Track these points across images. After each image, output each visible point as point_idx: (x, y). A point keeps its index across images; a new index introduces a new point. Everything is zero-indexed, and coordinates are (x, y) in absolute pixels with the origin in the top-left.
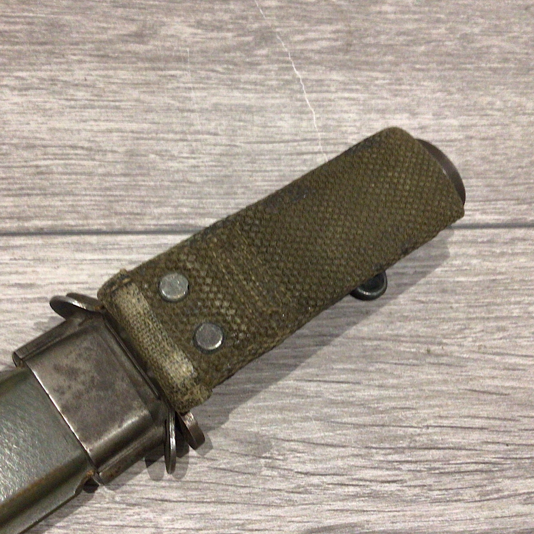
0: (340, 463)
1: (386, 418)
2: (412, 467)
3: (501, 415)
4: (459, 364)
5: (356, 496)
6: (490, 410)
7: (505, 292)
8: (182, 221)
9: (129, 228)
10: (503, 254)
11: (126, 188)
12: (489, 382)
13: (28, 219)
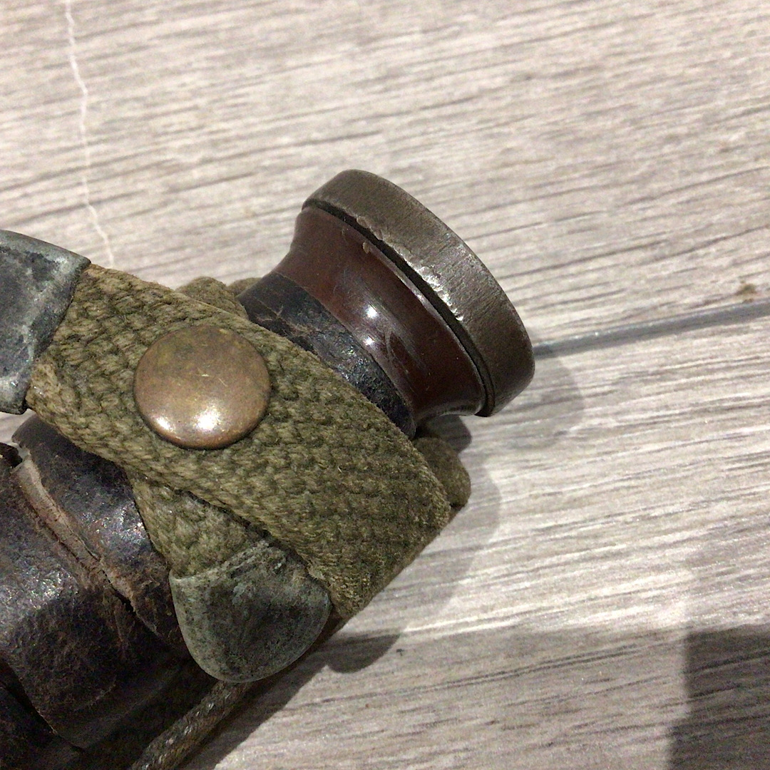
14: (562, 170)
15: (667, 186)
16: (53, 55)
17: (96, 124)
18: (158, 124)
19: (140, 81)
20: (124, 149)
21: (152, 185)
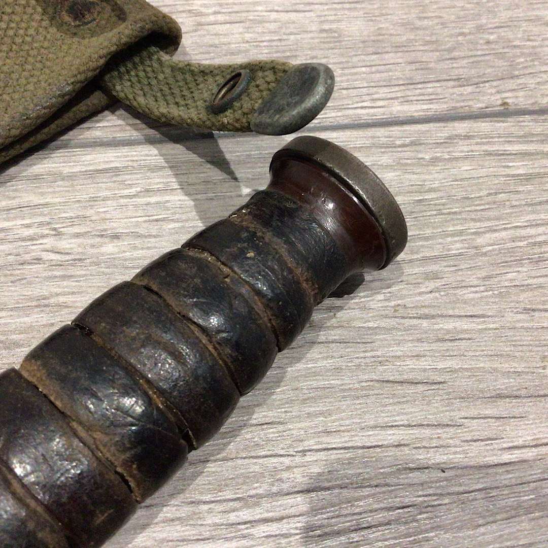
2: (273, 528)
3: (432, 419)
7: (439, 219)
10: (435, 161)
12: (411, 363)
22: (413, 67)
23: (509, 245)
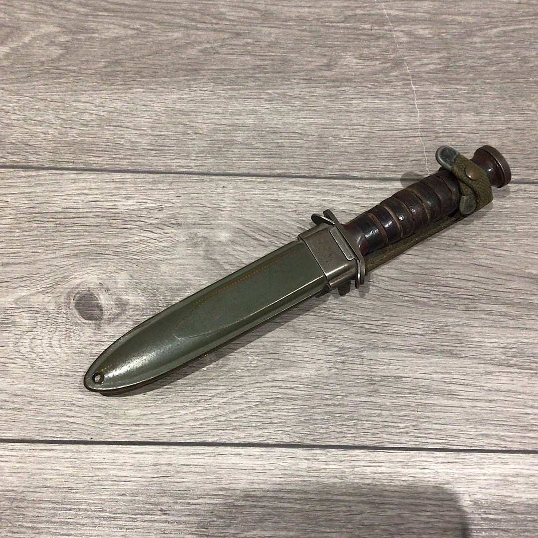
0: (403, 288)
1: (428, 272)
2: (436, 293)
3: (485, 276)
4: (471, 251)
5: (408, 301)
6: (482, 274)
7: (505, 218)
8: (342, 173)
9: (318, 175)
11: (318, 155)
13: (274, 169)
14: (514, 149)
15: (533, 156)
16: (412, 102)
17: (421, 120)
18: (434, 122)
19: (430, 112)
20: (427, 126)
21: (433, 135)
22: (512, 160)
23: (527, 231)
